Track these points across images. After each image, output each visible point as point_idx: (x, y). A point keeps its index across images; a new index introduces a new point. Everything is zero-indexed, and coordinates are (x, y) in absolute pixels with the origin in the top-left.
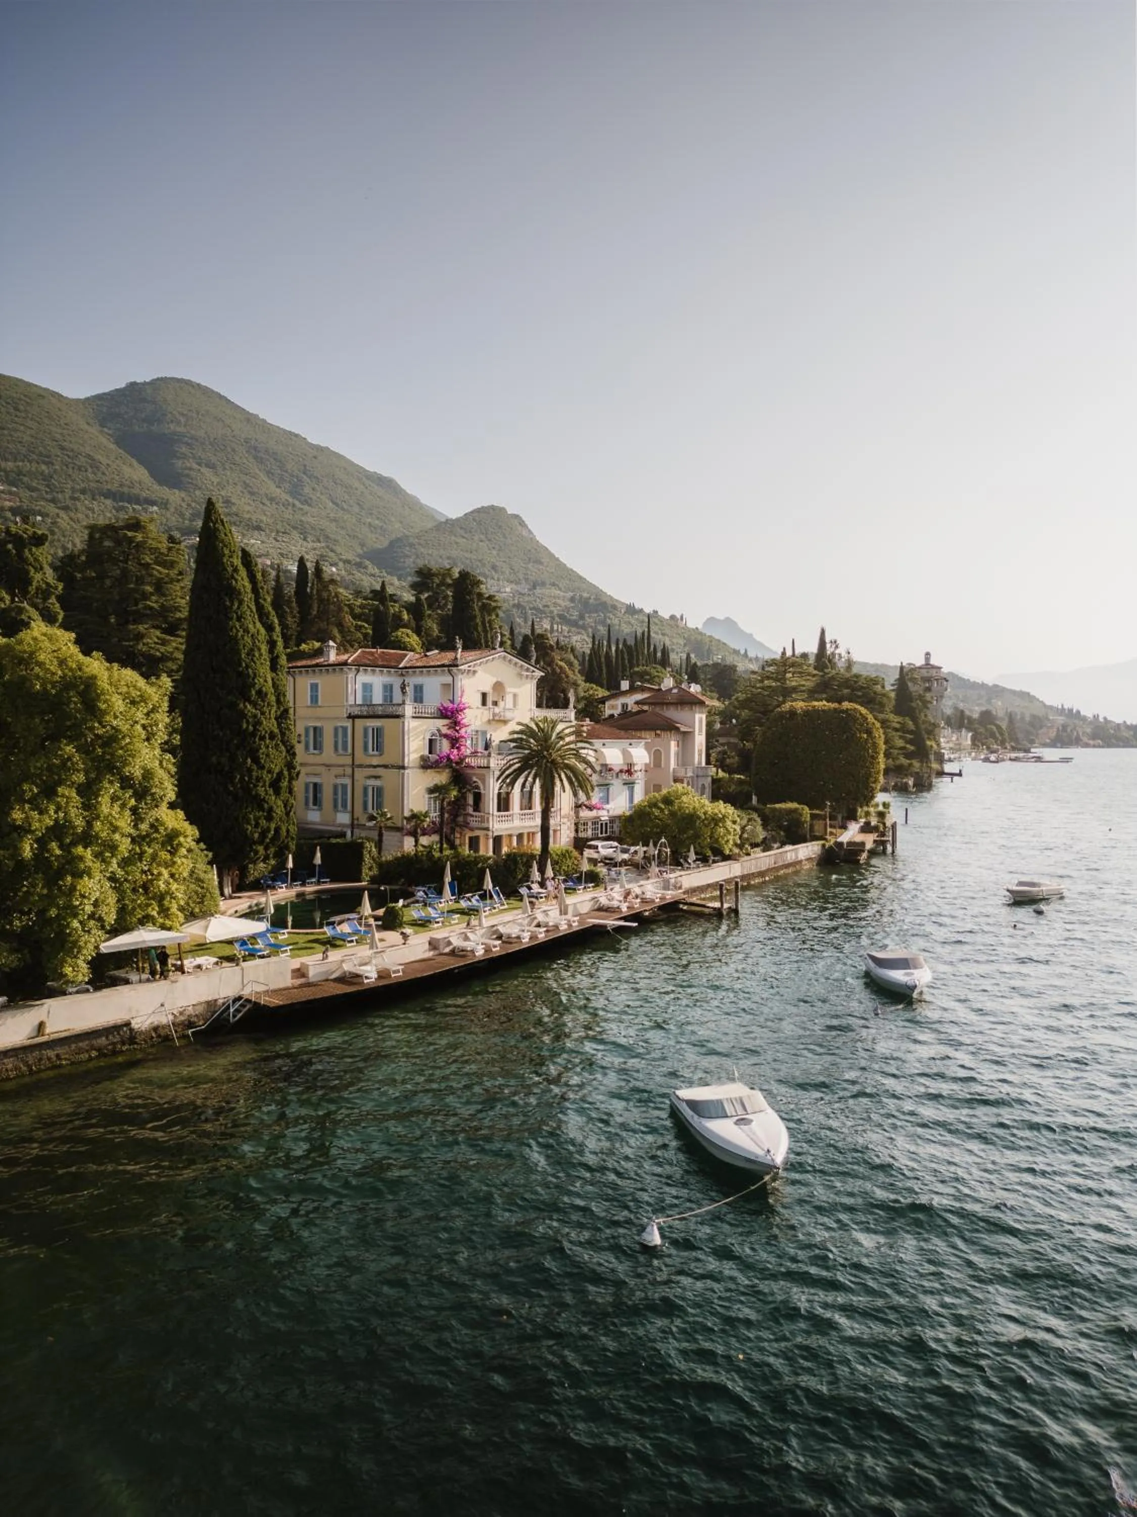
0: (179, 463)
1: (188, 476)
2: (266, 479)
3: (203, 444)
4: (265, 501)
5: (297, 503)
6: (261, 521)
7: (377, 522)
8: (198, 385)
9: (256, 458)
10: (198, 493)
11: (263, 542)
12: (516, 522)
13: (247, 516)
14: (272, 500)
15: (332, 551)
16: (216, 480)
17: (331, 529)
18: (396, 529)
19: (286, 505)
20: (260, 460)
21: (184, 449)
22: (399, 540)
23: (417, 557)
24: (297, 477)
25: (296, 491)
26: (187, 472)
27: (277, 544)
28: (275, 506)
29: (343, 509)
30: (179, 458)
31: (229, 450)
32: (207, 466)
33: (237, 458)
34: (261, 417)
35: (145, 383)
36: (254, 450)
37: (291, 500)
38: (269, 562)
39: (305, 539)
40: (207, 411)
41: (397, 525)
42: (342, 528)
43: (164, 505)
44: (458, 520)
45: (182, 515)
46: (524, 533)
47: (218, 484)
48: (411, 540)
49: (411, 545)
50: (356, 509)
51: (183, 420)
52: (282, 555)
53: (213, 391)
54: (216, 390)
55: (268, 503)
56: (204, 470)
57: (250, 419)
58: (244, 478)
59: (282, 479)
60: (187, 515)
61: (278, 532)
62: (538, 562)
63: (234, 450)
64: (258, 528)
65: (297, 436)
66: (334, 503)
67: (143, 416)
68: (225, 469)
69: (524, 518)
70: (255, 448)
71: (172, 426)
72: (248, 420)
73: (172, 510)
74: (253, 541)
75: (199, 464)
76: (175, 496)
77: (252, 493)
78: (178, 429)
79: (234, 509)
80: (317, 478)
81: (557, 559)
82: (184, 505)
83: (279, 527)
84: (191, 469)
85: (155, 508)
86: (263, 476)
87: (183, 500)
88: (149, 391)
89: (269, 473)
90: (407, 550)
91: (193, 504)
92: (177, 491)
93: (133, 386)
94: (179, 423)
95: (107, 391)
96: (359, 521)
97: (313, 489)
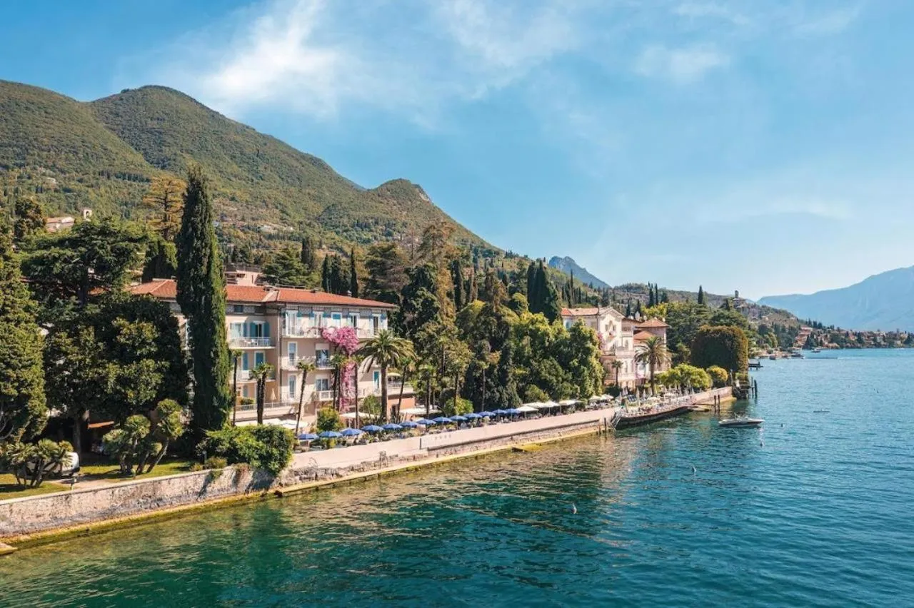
0: (167, 151)
1: (174, 160)
2: (230, 161)
4: (231, 178)
5: (255, 179)
8: (175, 90)
13: (224, 190)
14: (236, 177)
18: (329, 198)
19: (247, 180)
20: (226, 148)
21: (170, 140)
22: (335, 205)
24: (253, 159)
26: (172, 157)
28: (238, 181)
30: (167, 147)
31: (202, 139)
32: (187, 152)
33: (209, 146)
35: (136, 91)
37: (250, 177)
40: (183, 111)
41: (328, 194)
46: (422, 197)
48: (343, 205)
49: (344, 209)
53: (185, 95)
54: (187, 94)
55: (233, 179)
56: (185, 155)
57: (214, 115)
58: (214, 160)
59: (241, 161)
64: (233, 199)
68: (200, 154)
69: (423, 187)
70: (221, 138)
72: (214, 117)
75: (181, 151)
80: (267, 159)
84: (175, 154)
86: (228, 159)
88: (140, 96)
89: (232, 157)
93: (126, 92)
97: (265, 168)
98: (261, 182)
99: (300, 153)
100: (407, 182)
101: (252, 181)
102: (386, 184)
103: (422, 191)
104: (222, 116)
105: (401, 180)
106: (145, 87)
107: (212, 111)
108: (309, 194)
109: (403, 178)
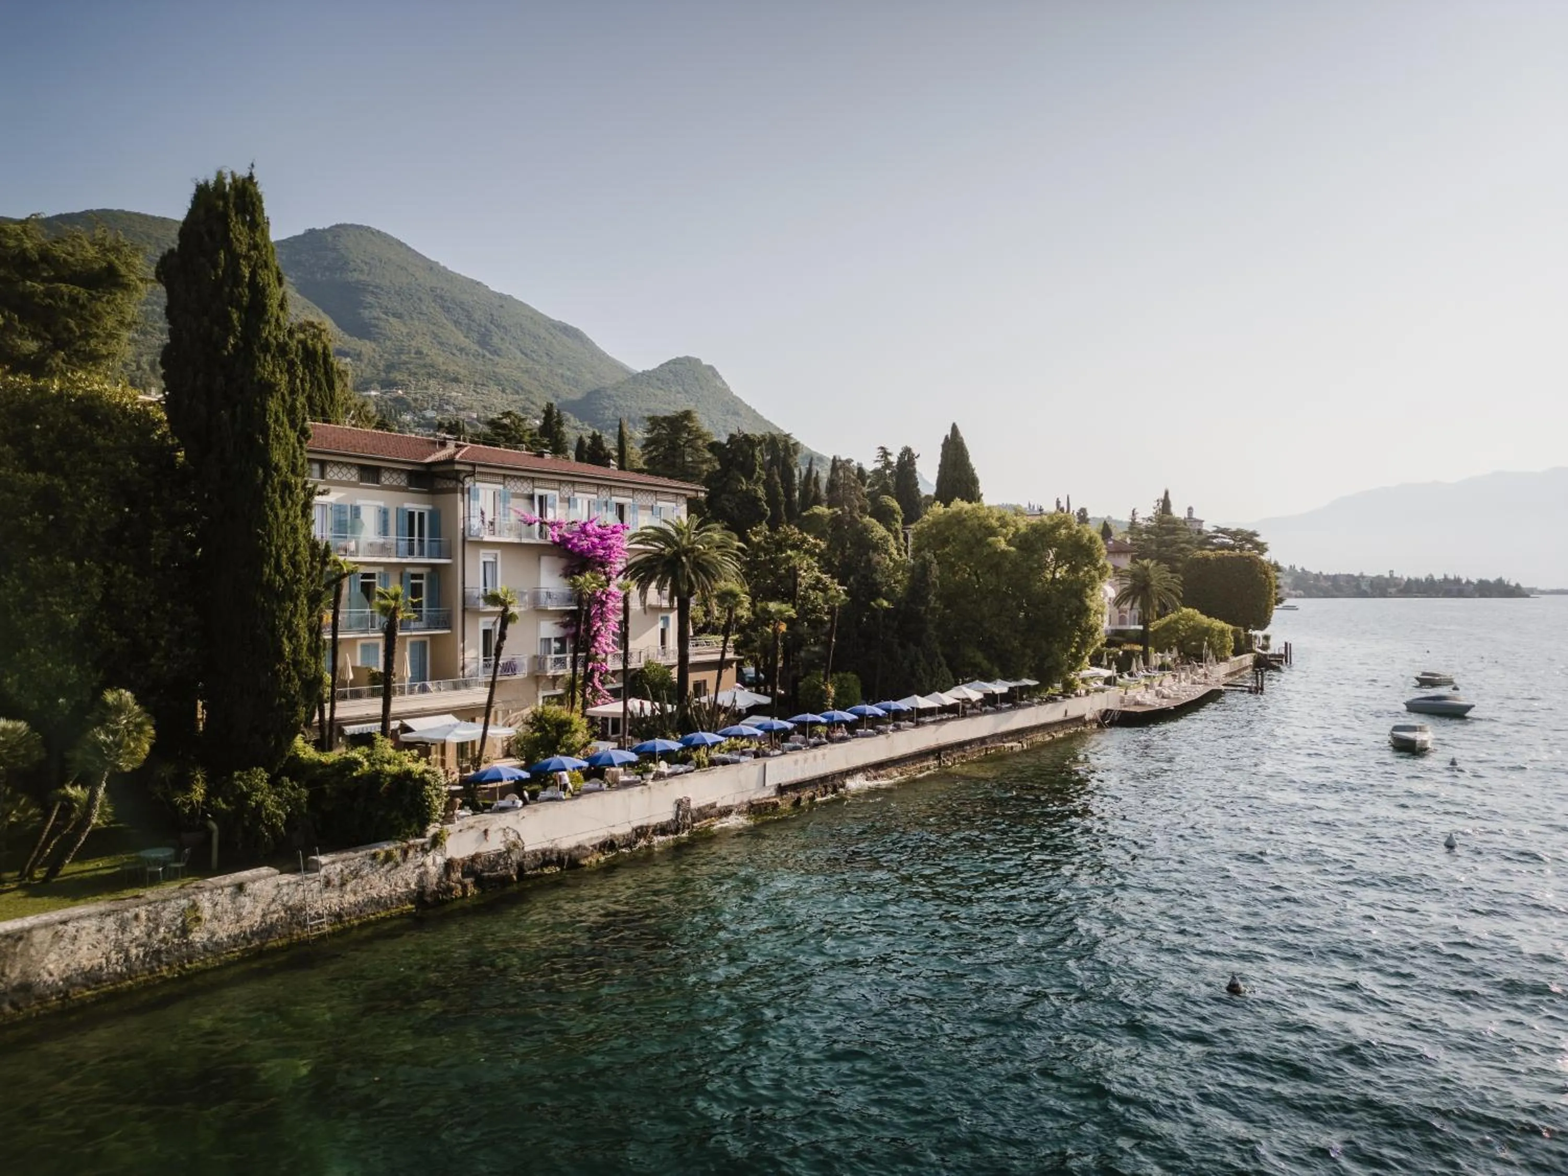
0: (366, 313)
1: (376, 326)
2: (454, 329)
3: (388, 293)
4: (455, 351)
5: (487, 354)
6: (459, 373)
7: (568, 373)
8: (379, 232)
9: (442, 307)
10: (388, 343)
11: (464, 394)
12: (710, 373)
13: (443, 368)
14: (461, 350)
15: (533, 403)
16: (405, 331)
17: (524, 379)
18: (590, 382)
19: (477, 355)
20: (448, 310)
21: (370, 299)
22: (597, 392)
23: (617, 408)
24: (485, 327)
25: (484, 341)
26: (373, 322)
27: (479, 397)
28: (464, 357)
29: (533, 360)
30: (365, 308)
31: (415, 298)
32: (394, 315)
33: (424, 308)
34: (442, 264)
35: (324, 231)
36: (439, 298)
37: (480, 350)
38: (475, 416)
39: (503, 391)
40: (390, 260)
41: (589, 376)
42: (535, 379)
43: (358, 356)
44: (654, 371)
45: (375, 366)
46: (719, 384)
47: (408, 334)
48: (609, 392)
49: (609, 397)
50: (545, 359)
51: (366, 268)
52: (485, 407)
53: (393, 238)
54: (395, 236)
55: (458, 353)
56: (391, 319)
57: (432, 267)
58: (432, 327)
59: (469, 329)
60: (381, 365)
61: (476, 384)
62: (736, 413)
63: (420, 299)
64: (456, 380)
65: (478, 283)
66: (523, 353)
67: (325, 264)
68: (412, 318)
69: (718, 369)
70: (441, 298)
71: (356, 275)
72: (431, 269)
73: (366, 361)
74: (454, 394)
75: (386, 314)
76: (366, 347)
77: (441, 344)
78: (362, 278)
79: (428, 360)
80: (504, 327)
81: (754, 411)
82: (377, 357)
83: (476, 379)
84: (378, 319)
85: (348, 360)
86: (450, 326)
87: (374, 350)
88: (330, 238)
89: (457, 323)
90: (606, 402)
91: (386, 355)
92: (367, 342)
93: (311, 232)
94: (362, 271)
95: (284, 238)
96: (551, 371)
97: (502, 339)
98: (496, 358)
99: (550, 320)
100: (698, 361)
101: (484, 356)
102: (667, 364)
103: (715, 374)
104: (444, 268)
105: (688, 359)
106: (337, 226)
107: (429, 260)
108: (562, 376)
109: (691, 355)
